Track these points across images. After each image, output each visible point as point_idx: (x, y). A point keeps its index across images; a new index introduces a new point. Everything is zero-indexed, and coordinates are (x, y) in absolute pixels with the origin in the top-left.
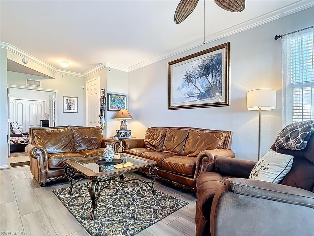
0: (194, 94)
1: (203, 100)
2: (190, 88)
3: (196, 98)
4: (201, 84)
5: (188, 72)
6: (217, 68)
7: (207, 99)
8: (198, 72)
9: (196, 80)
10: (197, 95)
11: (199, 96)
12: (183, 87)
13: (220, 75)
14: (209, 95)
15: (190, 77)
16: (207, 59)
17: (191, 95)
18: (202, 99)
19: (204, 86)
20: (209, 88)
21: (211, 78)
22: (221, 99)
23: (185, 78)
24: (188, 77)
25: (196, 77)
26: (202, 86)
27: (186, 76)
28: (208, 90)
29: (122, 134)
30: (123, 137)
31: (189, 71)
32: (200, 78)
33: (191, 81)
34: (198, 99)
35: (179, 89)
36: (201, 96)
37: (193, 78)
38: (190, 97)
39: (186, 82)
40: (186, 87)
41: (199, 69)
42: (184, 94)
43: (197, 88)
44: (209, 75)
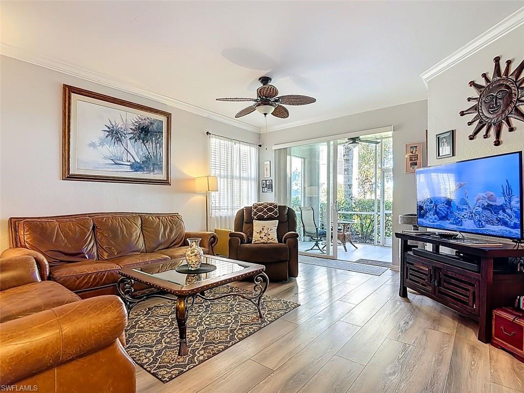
0: (124, 160)
1: (138, 172)
2: (113, 149)
3: (128, 169)
4: (136, 151)
5: (114, 124)
6: (158, 137)
7: (145, 172)
8: (131, 131)
9: (129, 141)
10: (129, 164)
11: (132, 166)
12: (103, 145)
13: (161, 146)
14: (147, 168)
15: (116, 133)
16: (145, 119)
17: (118, 162)
18: (136, 171)
19: (141, 154)
20: (147, 158)
21: (150, 145)
22: (163, 177)
23: (107, 131)
24: (112, 131)
25: (129, 136)
26: (137, 153)
27: (109, 128)
28: (146, 162)
31: (115, 122)
32: (134, 140)
33: (119, 140)
34: (131, 170)
35: (93, 145)
36: (136, 167)
37: (123, 137)
38: (116, 164)
39: (110, 138)
40: (108, 146)
41: (134, 128)
42: (105, 158)
43: (130, 153)
44: (147, 142)
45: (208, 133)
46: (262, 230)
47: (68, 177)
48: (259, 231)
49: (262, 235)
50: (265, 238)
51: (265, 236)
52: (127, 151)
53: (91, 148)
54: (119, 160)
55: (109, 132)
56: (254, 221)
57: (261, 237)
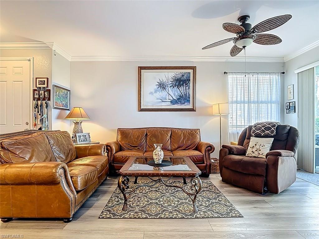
0: (167, 99)
1: (175, 105)
2: (163, 94)
3: (169, 103)
5: (161, 80)
6: (187, 83)
7: (179, 105)
8: (171, 82)
9: (169, 88)
10: (170, 101)
11: (171, 102)
12: (156, 92)
13: (189, 88)
14: (181, 102)
15: (163, 85)
16: (179, 74)
18: (174, 104)
19: (177, 94)
20: (180, 96)
21: (182, 89)
22: (190, 106)
23: (158, 85)
24: (161, 84)
25: (169, 86)
26: (174, 94)
27: (159, 83)
28: (180, 98)
29: (82, 138)
30: (83, 141)
31: (162, 79)
32: (172, 87)
33: (164, 88)
34: (171, 104)
35: (151, 93)
36: (173, 102)
37: (166, 87)
38: (163, 101)
39: (159, 88)
40: (159, 93)
41: (172, 80)
42: (157, 99)
43: (170, 95)
44: (180, 87)
45: (225, 73)
46: (254, 146)
47: (140, 110)
48: (252, 146)
49: (254, 150)
50: (256, 153)
51: (256, 151)
52: (169, 94)
53: (151, 95)
54: (165, 99)
55: (159, 85)
56: (251, 137)
57: (252, 152)
